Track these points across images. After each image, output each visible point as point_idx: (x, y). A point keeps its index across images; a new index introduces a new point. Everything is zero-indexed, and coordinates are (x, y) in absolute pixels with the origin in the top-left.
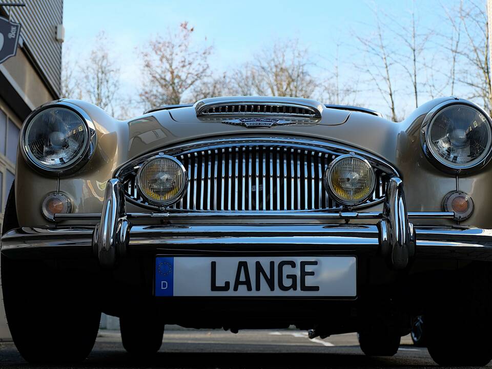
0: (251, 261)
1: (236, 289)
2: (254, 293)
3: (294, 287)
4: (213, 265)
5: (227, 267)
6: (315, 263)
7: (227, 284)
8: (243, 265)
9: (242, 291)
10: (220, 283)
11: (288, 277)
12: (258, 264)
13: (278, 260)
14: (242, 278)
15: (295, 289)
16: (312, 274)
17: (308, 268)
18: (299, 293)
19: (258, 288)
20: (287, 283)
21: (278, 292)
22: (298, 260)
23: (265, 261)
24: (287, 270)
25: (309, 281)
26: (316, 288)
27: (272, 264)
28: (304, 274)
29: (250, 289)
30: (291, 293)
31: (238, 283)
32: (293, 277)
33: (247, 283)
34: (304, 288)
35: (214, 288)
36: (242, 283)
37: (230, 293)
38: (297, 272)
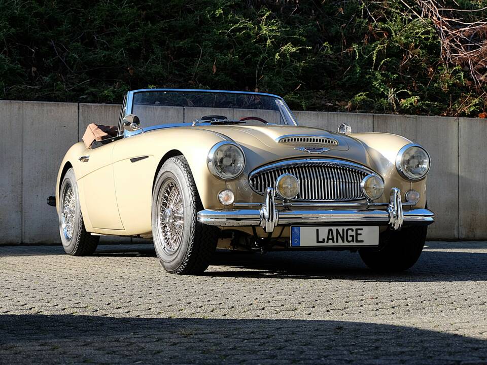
0: (334, 228)
1: (327, 242)
2: (335, 244)
3: (353, 241)
4: (317, 230)
5: (324, 231)
6: (362, 229)
7: (324, 239)
8: (330, 230)
9: (330, 243)
10: (321, 239)
11: (350, 236)
12: (337, 230)
13: (346, 228)
14: (330, 237)
15: (353, 242)
16: (361, 234)
17: (359, 232)
18: (355, 244)
19: (337, 242)
20: (350, 239)
21: (346, 244)
22: (354, 228)
23: (340, 229)
24: (350, 233)
25: (360, 238)
26: (362, 241)
27: (343, 230)
28: (357, 234)
29: (333, 242)
30: (351, 244)
31: (328, 239)
32: (352, 236)
33: (333, 239)
34: (357, 241)
35: (318, 242)
36: (330, 239)
37: (325, 244)
38: (354, 233)
